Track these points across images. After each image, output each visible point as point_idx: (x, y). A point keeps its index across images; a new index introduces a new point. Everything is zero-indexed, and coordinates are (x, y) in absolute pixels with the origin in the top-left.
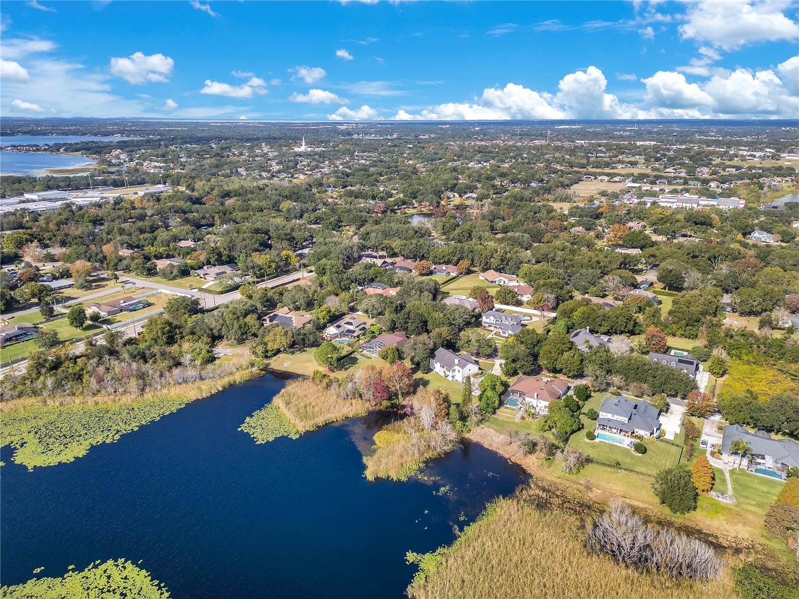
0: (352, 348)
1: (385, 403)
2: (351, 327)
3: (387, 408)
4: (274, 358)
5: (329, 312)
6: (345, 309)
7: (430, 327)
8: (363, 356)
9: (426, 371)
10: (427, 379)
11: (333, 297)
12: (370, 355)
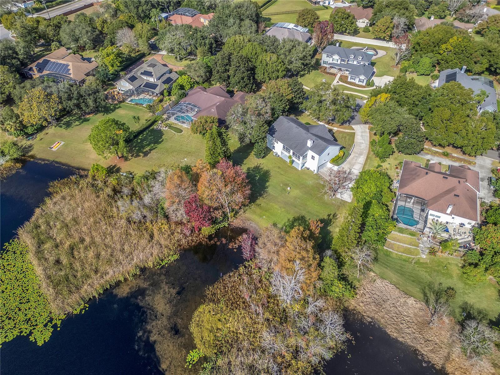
0: (154, 112)
1: (207, 230)
2: (151, 80)
3: (210, 237)
4: (40, 136)
6: (143, 47)
7: (259, 76)
8: (170, 127)
9: (262, 155)
10: (265, 168)
11: (126, 31)
12: (179, 125)
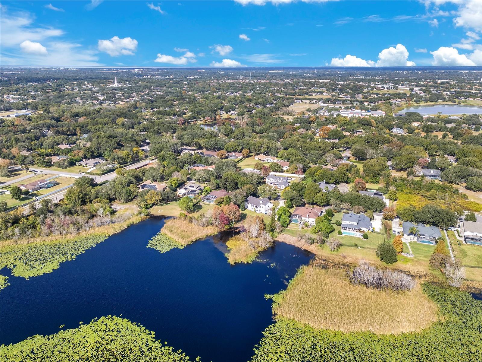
0: (197, 200)
1: (226, 227)
2: (193, 189)
3: (228, 229)
4: (151, 209)
5: (178, 181)
6: (185, 179)
7: (240, 186)
8: (205, 204)
9: (244, 209)
10: (245, 213)
11: (176, 173)
12: (208, 203)
